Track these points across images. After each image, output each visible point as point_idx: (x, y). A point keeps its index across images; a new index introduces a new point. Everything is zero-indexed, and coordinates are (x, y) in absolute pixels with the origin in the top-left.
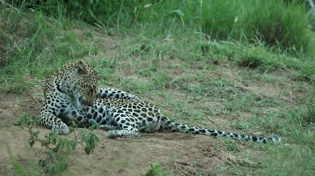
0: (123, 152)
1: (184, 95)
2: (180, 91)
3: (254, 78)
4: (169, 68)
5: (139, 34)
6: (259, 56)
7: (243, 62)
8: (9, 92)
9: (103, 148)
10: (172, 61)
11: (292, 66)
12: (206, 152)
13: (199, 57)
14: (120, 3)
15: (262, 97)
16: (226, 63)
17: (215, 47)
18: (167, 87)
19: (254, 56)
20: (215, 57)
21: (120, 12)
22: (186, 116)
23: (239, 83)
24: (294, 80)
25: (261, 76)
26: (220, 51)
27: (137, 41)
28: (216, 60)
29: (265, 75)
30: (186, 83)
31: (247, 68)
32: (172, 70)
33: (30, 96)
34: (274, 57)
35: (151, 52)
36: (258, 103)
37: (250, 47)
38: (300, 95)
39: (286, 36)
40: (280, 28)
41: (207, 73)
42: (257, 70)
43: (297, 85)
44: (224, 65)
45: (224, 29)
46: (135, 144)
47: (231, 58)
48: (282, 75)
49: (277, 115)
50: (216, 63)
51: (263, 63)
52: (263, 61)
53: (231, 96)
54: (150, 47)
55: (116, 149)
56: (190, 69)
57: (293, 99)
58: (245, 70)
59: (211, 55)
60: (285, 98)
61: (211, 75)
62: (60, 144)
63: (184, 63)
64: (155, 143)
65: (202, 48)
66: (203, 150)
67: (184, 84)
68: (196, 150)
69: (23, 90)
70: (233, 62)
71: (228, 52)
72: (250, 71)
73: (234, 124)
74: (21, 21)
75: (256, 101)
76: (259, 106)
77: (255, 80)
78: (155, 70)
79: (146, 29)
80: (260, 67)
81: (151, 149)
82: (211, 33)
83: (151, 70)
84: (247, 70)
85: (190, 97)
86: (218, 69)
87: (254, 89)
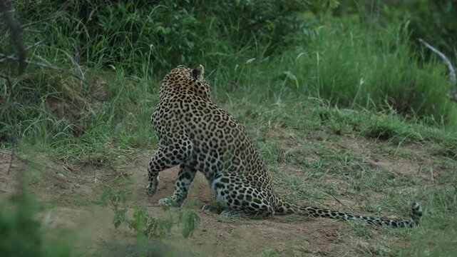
0: (228, 236)
1: (300, 170)
2: (295, 166)
3: (386, 152)
4: (281, 138)
5: (241, 98)
6: (392, 126)
7: (372, 133)
8: (87, 164)
9: (205, 231)
10: (284, 130)
11: (432, 138)
12: (331, 237)
13: (318, 125)
14: (218, 62)
15: (396, 174)
16: (350, 133)
17: (336, 115)
18: (279, 160)
19: (385, 124)
20: (337, 126)
21: (217, 72)
22: (304, 195)
23: (368, 158)
24: (435, 155)
25: (394, 149)
26: (343, 118)
27: (240, 107)
28: (339, 129)
29: (399, 149)
30: (302, 157)
31: (376, 139)
32: (284, 141)
33: (112, 168)
34: (409, 127)
35: (258, 119)
36: (391, 181)
37: (379, 115)
38: (442, 172)
39: (422, 104)
40: (414, 95)
41: (328, 145)
42: (389, 143)
43: (438, 161)
44: (348, 136)
45: (346, 96)
46: (244, 227)
47: (357, 128)
48: (419, 149)
49: (416, 195)
50: (338, 133)
51: (396, 134)
52: (396, 131)
53: (358, 173)
54: (257, 113)
55: (220, 232)
56: (306, 140)
57: (434, 178)
58: (375, 143)
59: (331, 124)
60: (424, 176)
61: (333, 147)
62: (151, 226)
63: (299, 133)
64: (268, 226)
65: (321, 115)
66: (327, 235)
67: (300, 158)
68: (318, 235)
69: (104, 161)
70: (359, 133)
71: (353, 120)
72: (381, 144)
73: (363, 204)
74: (97, 82)
75: (389, 179)
76: (393, 185)
77: (387, 154)
78: (264, 140)
79: (250, 93)
80: (391, 139)
81: (264, 232)
82: (331, 98)
83: (259, 140)
84: (377, 143)
85: (308, 173)
86: (341, 140)
87: (385, 164)
